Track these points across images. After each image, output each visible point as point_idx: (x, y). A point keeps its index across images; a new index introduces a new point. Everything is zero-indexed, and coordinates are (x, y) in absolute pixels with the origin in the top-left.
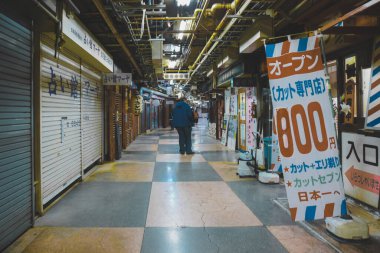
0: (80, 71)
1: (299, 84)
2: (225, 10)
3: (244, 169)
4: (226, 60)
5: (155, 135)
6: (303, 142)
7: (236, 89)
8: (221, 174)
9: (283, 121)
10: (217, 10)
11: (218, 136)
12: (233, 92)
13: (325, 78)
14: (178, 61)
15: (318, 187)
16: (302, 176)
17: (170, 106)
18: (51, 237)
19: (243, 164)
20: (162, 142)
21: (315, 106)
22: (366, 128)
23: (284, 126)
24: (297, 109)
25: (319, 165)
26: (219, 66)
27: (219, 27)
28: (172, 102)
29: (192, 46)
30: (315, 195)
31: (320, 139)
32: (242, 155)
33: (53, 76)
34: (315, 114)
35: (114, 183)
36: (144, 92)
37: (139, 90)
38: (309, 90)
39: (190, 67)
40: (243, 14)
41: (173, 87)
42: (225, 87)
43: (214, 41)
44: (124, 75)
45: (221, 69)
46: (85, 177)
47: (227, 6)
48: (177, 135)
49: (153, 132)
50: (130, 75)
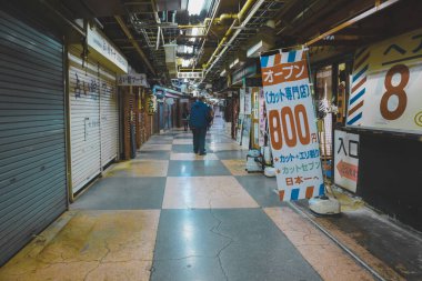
0: (99, 74)
1: (288, 89)
2: (232, 20)
3: (252, 165)
4: (237, 62)
5: (168, 135)
6: (291, 137)
7: (251, 89)
8: (231, 170)
9: (275, 120)
10: (225, 20)
11: (233, 136)
12: (247, 91)
13: (309, 85)
14: (192, 60)
15: (301, 173)
16: (289, 165)
17: (185, 104)
18: (85, 216)
19: (251, 160)
20: (176, 142)
21: (300, 108)
22: (347, 126)
23: (275, 125)
24: (286, 110)
25: (302, 156)
26: (231, 66)
27: (228, 33)
28: (187, 100)
29: (205, 46)
30: (299, 180)
31: (304, 135)
32: (252, 153)
33: (78, 81)
34: (301, 114)
35: (132, 178)
36: (157, 90)
37: (152, 88)
38: (296, 94)
39: (204, 66)
40: (246, 26)
41: (188, 84)
42: (240, 86)
43: (224, 46)
44: (138, 76)
45: (234, 69)
46: (104, 173)
47: (235, 16)
48: (191, 135)
49: (167, 132)
50: (144, 76)
